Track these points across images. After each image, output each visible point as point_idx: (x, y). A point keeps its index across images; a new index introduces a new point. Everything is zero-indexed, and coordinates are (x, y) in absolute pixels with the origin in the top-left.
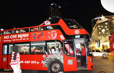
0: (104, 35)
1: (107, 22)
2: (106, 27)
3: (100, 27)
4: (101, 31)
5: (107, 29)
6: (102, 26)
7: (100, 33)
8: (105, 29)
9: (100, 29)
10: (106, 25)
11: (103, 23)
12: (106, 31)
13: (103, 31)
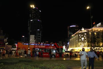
0: (83, 42)
1: (86, 33)
2: (85, 36)
3: (80, 36)
4: (81, 39)
5: (86, 38)
6: (82, 36)
7: (80, 40)
8: (84, 37)
9: (80, 37)
10: (85, 35)
11: (83, 34)
12: (85, 39)
13: (83, 39)
